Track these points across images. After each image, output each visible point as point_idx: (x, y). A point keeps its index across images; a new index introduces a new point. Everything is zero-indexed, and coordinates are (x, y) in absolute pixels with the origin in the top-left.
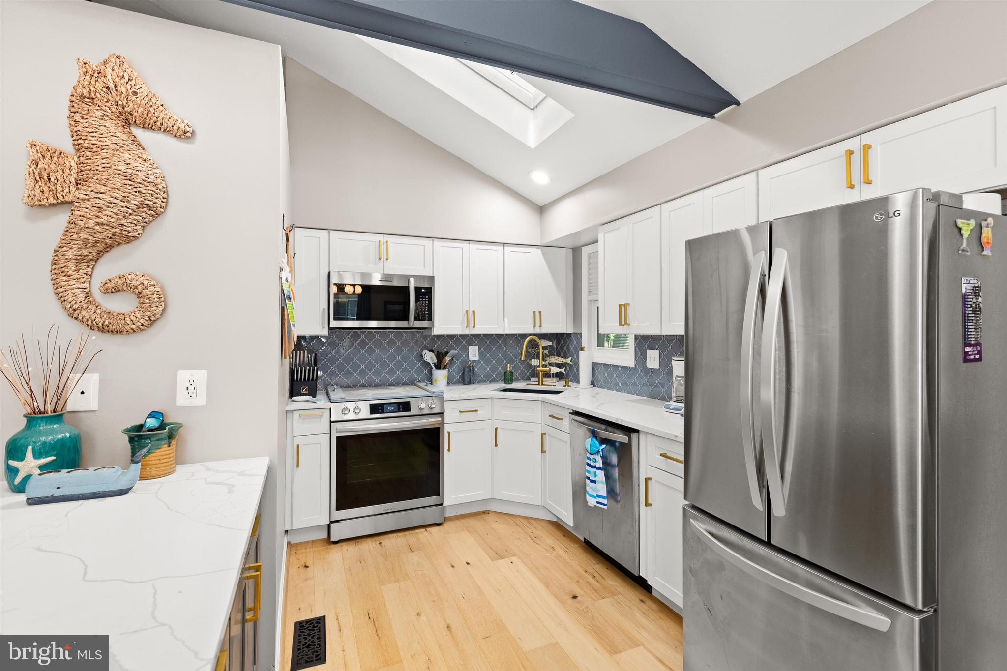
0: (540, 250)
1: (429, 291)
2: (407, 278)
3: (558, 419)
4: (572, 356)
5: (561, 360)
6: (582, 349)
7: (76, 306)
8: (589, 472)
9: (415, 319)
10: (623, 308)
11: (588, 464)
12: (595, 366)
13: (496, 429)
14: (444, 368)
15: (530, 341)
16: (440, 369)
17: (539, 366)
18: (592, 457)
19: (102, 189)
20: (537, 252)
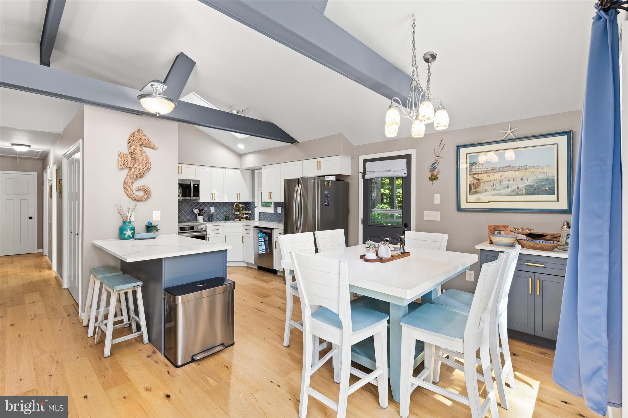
0: (239, 171)
1: (198, 186)
2: (190, 180)
3: (249, 230)
4: (251, 210)
5: (247, 212)
6: (256, 207)
7: (131, 194)
8: (260, 244)
9: (194, 196)
10: (270, 194)
11: (259, 245)
12: (260, 213)
13: (225, 236)
14: (201, 215)
15: (237, 204)
16: (200, 215)
17: (239, 214)
18: (261, 239)
19: (140, 164)
20: (238, 171)
